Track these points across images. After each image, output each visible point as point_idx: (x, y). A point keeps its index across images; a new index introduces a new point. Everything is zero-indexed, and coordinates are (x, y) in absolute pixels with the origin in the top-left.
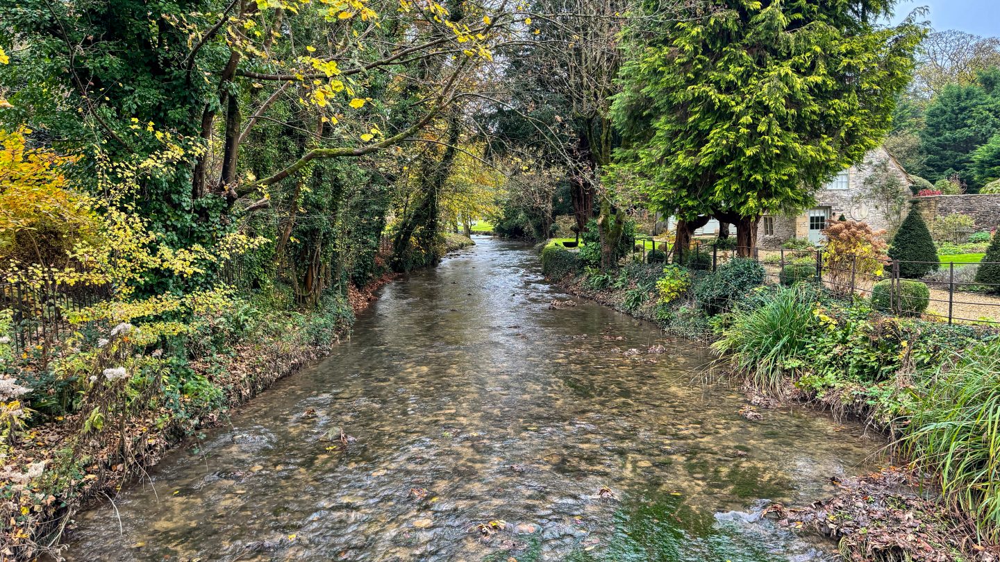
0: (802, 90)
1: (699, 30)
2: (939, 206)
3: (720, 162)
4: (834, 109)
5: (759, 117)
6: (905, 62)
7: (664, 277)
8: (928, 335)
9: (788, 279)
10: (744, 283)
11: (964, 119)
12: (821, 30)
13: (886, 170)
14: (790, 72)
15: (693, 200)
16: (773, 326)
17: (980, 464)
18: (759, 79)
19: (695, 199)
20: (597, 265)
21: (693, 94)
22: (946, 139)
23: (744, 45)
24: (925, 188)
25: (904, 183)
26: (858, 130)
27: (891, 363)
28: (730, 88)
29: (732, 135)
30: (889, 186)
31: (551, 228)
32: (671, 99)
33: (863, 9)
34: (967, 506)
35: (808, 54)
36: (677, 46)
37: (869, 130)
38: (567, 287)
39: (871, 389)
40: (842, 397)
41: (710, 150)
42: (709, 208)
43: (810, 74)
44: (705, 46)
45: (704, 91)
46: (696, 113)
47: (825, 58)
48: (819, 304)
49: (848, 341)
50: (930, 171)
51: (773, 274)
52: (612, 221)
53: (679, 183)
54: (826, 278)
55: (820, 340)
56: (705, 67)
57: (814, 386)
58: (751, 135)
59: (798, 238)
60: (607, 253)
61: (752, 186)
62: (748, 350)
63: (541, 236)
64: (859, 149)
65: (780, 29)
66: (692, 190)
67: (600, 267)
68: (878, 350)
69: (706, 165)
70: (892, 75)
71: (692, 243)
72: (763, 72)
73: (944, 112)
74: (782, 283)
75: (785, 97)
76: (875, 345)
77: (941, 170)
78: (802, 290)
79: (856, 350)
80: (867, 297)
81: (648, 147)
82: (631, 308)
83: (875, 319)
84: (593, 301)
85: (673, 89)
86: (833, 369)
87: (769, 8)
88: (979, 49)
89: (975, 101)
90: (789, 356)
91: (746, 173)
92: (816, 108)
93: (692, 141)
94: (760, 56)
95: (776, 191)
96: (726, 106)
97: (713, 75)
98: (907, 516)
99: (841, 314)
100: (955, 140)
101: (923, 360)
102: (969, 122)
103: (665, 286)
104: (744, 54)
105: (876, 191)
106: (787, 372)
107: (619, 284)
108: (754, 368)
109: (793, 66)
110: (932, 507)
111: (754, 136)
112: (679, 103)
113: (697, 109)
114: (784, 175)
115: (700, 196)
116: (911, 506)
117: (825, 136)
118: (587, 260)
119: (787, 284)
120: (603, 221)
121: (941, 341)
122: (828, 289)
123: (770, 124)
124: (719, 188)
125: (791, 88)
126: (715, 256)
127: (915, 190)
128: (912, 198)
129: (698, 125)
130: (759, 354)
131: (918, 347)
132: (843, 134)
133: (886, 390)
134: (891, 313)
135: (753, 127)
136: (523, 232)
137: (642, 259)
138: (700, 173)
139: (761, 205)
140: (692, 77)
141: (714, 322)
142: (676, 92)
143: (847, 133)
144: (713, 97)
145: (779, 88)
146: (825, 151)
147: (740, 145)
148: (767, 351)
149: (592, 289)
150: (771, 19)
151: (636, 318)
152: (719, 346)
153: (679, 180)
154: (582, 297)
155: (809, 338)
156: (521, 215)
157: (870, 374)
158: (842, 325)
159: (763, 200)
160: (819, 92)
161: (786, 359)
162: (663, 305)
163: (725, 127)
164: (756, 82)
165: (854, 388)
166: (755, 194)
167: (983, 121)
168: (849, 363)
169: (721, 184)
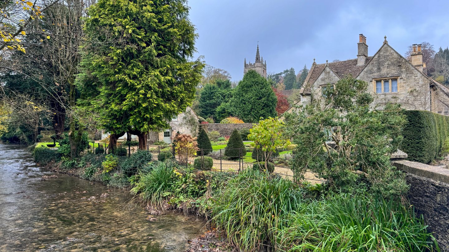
0: (164, 81)
1: (120, 51)
2: (208, 127)
3: (131, 109)
4: (176, 90)
5: (147, 91)
6: (199, 75)
7: (106, 160)
8: (215, 177)
9: (162, 158)
10: (143, 161)
11: (212, 96)
12: (169, 59)
13: (190, 114)
14: (159, 74)
15: (119, 125)
16: (158, 179)
17: (238, 224)
18: (146, 75)
19: (120, 124)
20: (68, 156)
21: (118, 78)
22: (207, 103)
23: (139, 60)
24: (203, 121)
25: (197, 119)
26: (184, 99)
27: (203, 189)
28: (135, 78)
29: (136, 98)
30: (192, 120)
31: (37, 137)
32: (108, 79)
33: (183, 53)
34: (235, 241)
35: (165, 68)
36: (109, 56)
37: (188, 99)
38: (50, 168)
39: (197, 201)
40: (187, 205)
41: (127, 103)
42: (127, 128)
43: (166, 76)
44: (123, 58)
45: (123, 78)
46: (120, 87)
47: (171, 70)
48: (175, 168)
49: (187, 182)
50: (203, 115)
51: (155, 156)
52: (76, 134)
53: (112, 117)
54: (177, 157)
55: (177, 182)
56: (123, 67)
57: (176, 202)
58: (144, 98)
59: (160, 141)
60: (74, 150)
61: (145, 119)
62: (148, 191)
63: (31, 141)
64: (185, 106)
65: (154, 56)
66: (119, 120)
67: (70, 157)
68: (198, 184)
69: (125, 109)
70: (194, 79)
71: (117, 144)
72: (148, 73)
73: (206, 94)
74: (159, 160)
75: (157, 84)
76: (197, 182)
77: (206, 114)
78: (168, 162)
79: (191, 185)
80: (192, 164)
81: (95, 99)
82: (88, 176)
83: (196, 172)
84: (67, 174)
85: (108, 75)
86: (182, 194)
87: (149, 47)
88: (215, 72)
89: (215, 90)
90: (165, 191)
91: (143, 114)
92: (169, 89)
93: (118, 99)
94: (146, 66)
95: (155, 122)
96: (133, 85)
97: (127, 71)
98: (217, 250)
99: (183, 171)
100: (210, 103)
101: (214, 187)
102: (214, 97)
103: (106, 164)
104: (140, 64)
105: (187, 122)
106: (164, 198)
107: (81, 165)
108: (151, 198)
109: (160, 72)
110: (224, 244)
111: (145, 99)
112: (111, 82)
113: (120, 85)
114: (158, 115)
115: (122, 123)
116: (217, 245)
117: (173, 101)
118: (62, 154)
119: (161, 160)
120: (72, 134)
121: (219, 179)
122: (178, 162)
123: (152, 94)
124: (131, 120)
125: (160, 80)
126: (129, 150)
127: (200, 122)
128: (200, 125)
129: (121, 92)
130: (152, 192)
131: (212, 182)
132: (179, 100)
133: (202, 200)
134: (201, 169)
135: (145, 95)
136: (19, 139)
137: (93, 152)
138: (123, 113)
139: (149, 127)
140: (117, 71)
141: (131, 179)
142: (110, 77)
143: (180, 100)
144: (127, 81)
145: (155, 80)
146: (173, 106)
147: (140, 102)
148: (156, 190)
149: (66, 168)
150: (150, 52)
151: (92, 181)
152: (134, 190)
153: (112, 116)
154: (61, 173)
155: (172, 182)
156: (18, 130)
157: (196, 194)
158: (184, 176)
159: (150, 126)
160: (170, 83)
161: (164, 192)
162: (106, 174)
163: (133, 94)
164: (145, 76)
165: (191, 201)
166: (147, 123)
167: (218, 97)
168: (188, 191)
169: (132, 118)
